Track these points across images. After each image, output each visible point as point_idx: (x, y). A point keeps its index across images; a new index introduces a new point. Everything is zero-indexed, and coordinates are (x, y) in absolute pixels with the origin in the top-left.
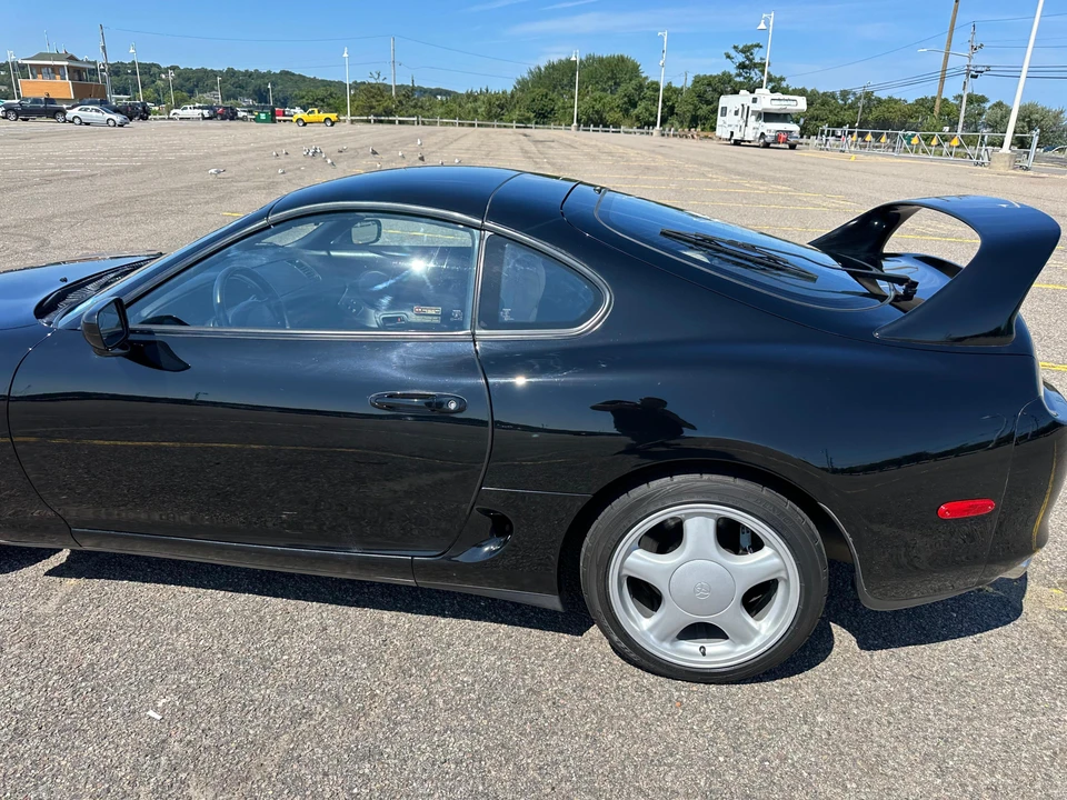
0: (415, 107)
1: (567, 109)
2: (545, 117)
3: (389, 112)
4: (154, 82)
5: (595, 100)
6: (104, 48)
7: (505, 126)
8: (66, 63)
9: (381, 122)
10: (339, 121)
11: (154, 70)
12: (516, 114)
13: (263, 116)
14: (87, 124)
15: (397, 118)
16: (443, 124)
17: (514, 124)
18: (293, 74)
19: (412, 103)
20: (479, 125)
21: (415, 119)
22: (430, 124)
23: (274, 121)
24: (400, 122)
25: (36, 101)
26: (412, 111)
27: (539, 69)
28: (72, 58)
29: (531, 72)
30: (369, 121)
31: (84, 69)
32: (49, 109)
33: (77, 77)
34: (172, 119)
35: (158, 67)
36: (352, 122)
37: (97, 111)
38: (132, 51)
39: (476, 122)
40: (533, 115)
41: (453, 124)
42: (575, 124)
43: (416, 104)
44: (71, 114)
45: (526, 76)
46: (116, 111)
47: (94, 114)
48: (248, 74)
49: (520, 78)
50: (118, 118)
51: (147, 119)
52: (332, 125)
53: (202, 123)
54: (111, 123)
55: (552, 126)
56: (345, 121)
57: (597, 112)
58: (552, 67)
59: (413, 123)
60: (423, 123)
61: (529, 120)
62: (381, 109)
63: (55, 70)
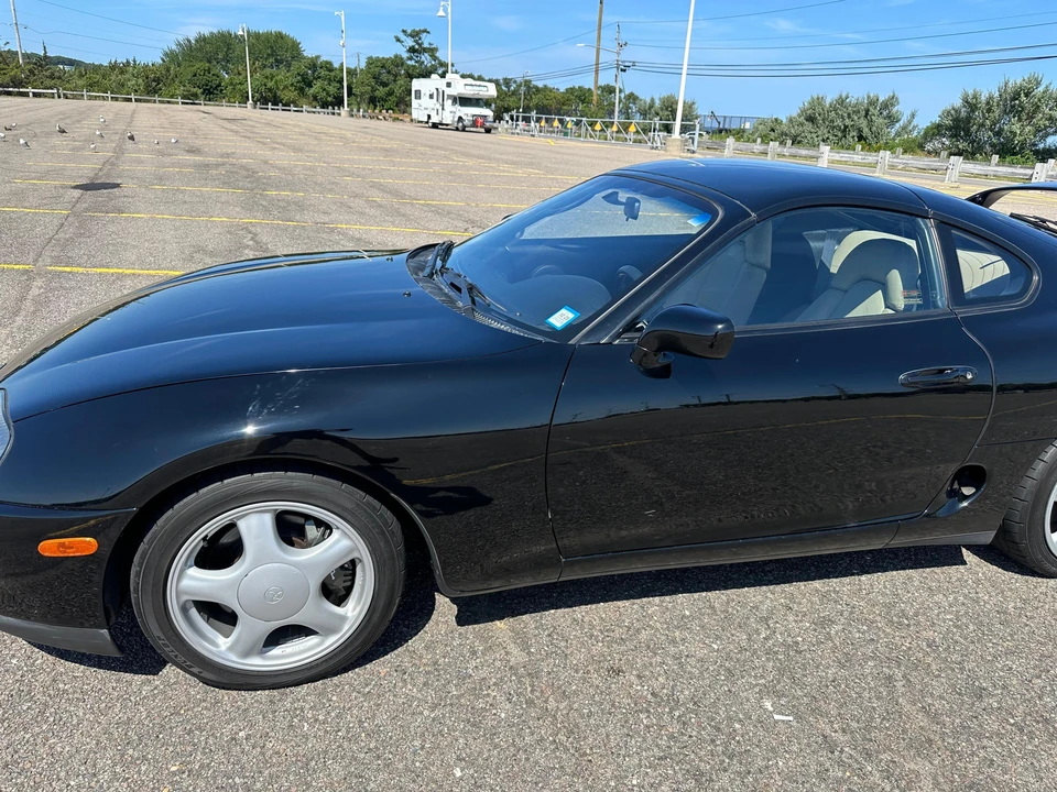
0: (52, 77)
1: (237, 85)
2: (213, 93)
3: (18, 83)
5: (267, 78)
7: (169, 102)
9: (10, 94)
12: (181, 89)
15: (31, 90)
16: (90, 98)
17: (179, 100)
19: (48, 73)
20: (136, 100)
21: (54, 91)
22: (74, 97)
24: (35, 95)
26: (48, 82)
39: (133, 96)
40: (200, 91)
41: (105, 98)
42: (251, 101)
55: (223, 103)
57: (270, 90)
59: (53, 97)
60: (66, 97)
61: (195, 96)
62: (7, 78)
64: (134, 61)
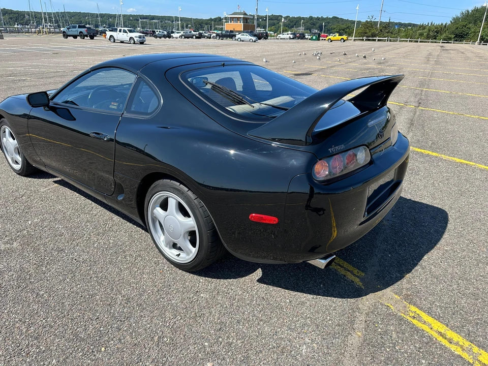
0: (388, 33)
1: (476, 33)
2: (462, 37)
3: (374, 35)
4: (278, 23)
6: (257, 9)
7: (435, 42)
8: (242, 16)
9: (369, 40)
10: (348, 39)
11: (280, 18)
12: (444, 36)
13: (314, 38)
14: (243, 41)
15: (377, 38)
16: (400, 41)
17: (441, 41)
18: (338, 18)
19: (387, 31)
20: (420, 42)
21: (387, 38)
22: (394, 41)
23: (318, 39)
25: (227, 31)
26: (386, 34)
27: (468, 11)
28: (245, 14)
29: (463, 13)
30: (363, 40)
31: (249, 18)
32: (231, 35)
33: (245, 22)
34: (278, 39)
35: (282, 16)
36: (355, 40)
37: (247, 35)
38: (267, 10)
39: (419, 40)
40: (453, 36)
41: (406, 41)
42: (478, 41)
43: (389, 31)
44: (238, 36)
45: (459, 15)
46: (255, 36)
47: (245, 37)
48: (318, 19)
49: (455, 17)
50: (254, 38)
51: (267, 38)
52: (344, 42)
53: (288, 40)
54: (251, 40)
55: (464, 42)
56: (351, 40)
58: (476, 10)
59: (385, 41)
60: (390, 41)
61: (450, 39)
62: (370, 34)
63: (238, 19)
64: (432, 23)
